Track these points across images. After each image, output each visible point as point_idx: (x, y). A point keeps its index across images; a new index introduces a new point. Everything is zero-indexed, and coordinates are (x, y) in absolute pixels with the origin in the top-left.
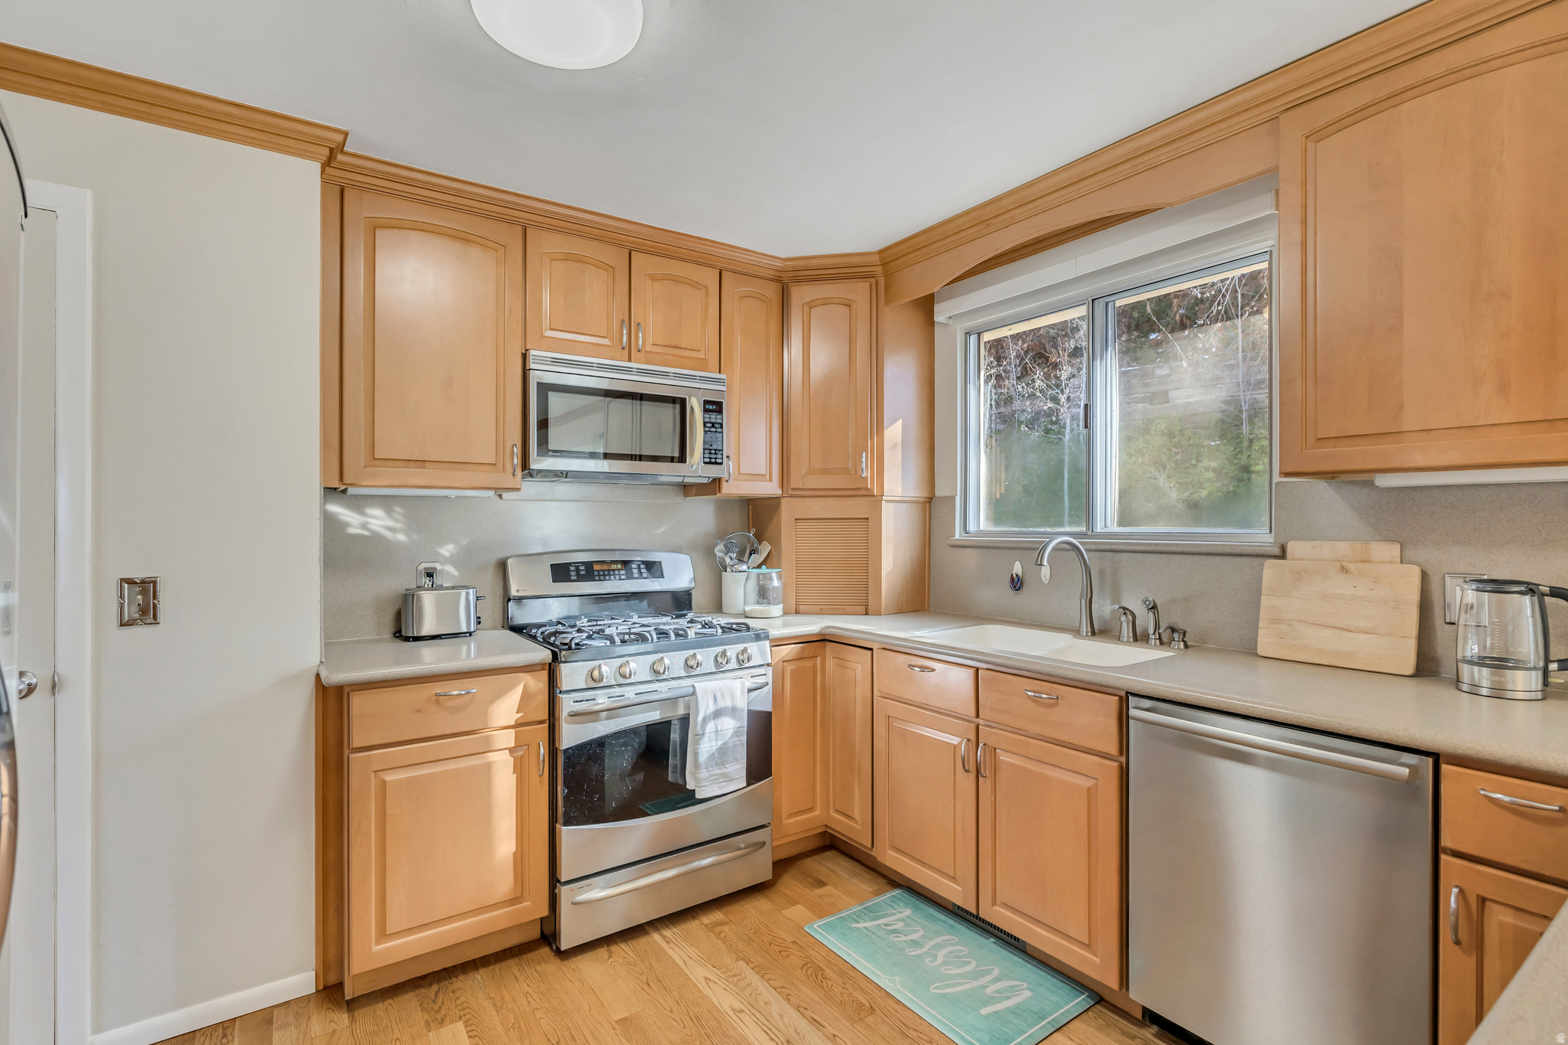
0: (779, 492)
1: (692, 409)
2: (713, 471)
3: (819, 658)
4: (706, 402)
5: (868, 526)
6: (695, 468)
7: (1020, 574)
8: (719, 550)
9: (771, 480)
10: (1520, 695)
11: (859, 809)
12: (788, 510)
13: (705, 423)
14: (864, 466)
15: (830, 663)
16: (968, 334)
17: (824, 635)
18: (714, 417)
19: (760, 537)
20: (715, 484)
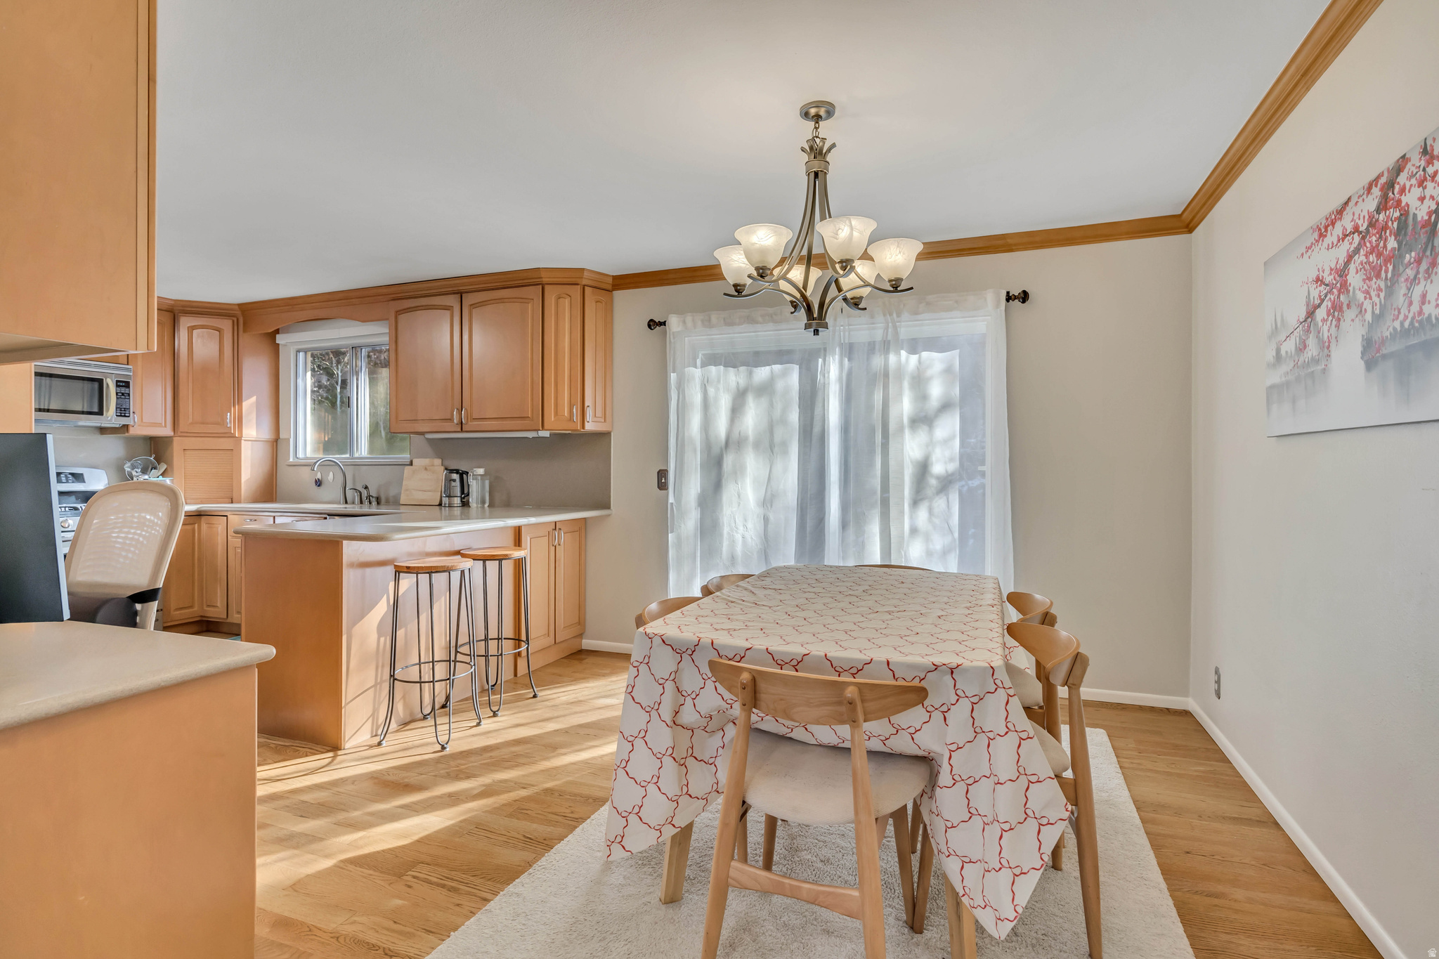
0: (172, 434)
1: (107, 384)
2: (123, 421)
3: (196, 525)
4: (117, 381)
5: (233, 453)
6: (110, 417)
7: (320, 478)
8: (127, 469)
9: (165, 426)
10: (456, 505)
11: (220, 602)
12: (178, 445)
13: (117, 394)
14: (228, 421)
15: (204, 526)
16: (298, 351)
17: (200, 511)
18: (123, 390)
19: (159, 460)
20: (125, 428)
